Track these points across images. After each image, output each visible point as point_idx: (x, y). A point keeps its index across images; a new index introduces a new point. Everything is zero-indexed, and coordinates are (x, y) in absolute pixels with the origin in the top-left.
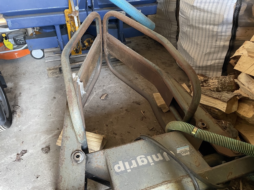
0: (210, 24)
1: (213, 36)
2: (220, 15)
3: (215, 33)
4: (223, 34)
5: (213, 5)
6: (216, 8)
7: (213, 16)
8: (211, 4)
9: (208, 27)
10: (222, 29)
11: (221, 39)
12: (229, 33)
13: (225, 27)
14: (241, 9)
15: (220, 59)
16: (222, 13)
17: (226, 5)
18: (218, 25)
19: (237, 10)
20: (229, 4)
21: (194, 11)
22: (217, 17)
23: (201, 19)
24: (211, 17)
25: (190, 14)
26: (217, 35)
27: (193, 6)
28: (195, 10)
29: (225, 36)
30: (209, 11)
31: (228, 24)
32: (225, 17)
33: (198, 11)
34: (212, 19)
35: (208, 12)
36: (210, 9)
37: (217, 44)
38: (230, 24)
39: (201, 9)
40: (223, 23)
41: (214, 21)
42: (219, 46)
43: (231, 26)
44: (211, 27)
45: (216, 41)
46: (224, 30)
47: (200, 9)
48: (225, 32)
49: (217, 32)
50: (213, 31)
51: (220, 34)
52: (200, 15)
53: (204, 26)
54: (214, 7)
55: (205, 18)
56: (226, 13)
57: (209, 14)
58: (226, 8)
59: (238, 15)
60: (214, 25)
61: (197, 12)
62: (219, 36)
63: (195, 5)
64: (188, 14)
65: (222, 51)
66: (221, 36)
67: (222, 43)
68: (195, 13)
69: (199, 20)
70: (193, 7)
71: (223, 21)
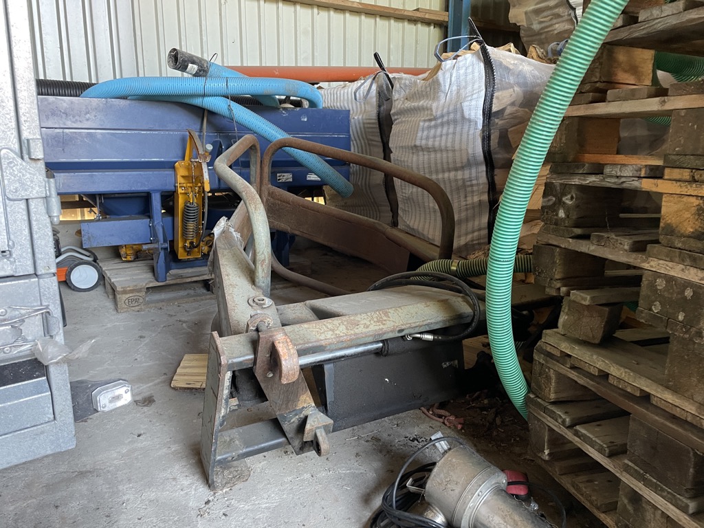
0: (449, 171)
1: (458, 189)
2: (461, 150)
3: (460, 183)
4: (474, 182)
5: (447, 138)
6: (454, 141)
7: (450, 154)
8: (444, 137)
9: (446, 175)
10: (470, 174)
11: (473, 192)
12: (483, 179)
13: (474, 171)
14: (492, 137)
15: (480, 230)
16: (464, 147)
17: (468, 135)
18: (462, 168)
19: (486, 139)
20: (472, 132)
21: (418, 155)
22: (457, 154)
23: (433, 166)
24: (448, 157)
25: (412, 161)
26: (464, 186)
27: (415, 146)
28: (421, 153)
29: (478, 185)
30: (443, 148)
31: (477, 164)
32: (470, 151)
33: (425, 153)
34: (451, 160)
35: (441, 150)
36: (443, 144)
37: (468, 203)
38: (481, 164)
39: (429, 148)
40: (469, 164)
41: (455, 162)
42: (473, 203)
43: (484, 168)
44: (452, 174)
45: (466, 197)
46: (474, 174)
47: (427, 149)
48: (477, 178)
49: (463, 180)
50: (456, 180)
51: (469, 183)
52: (429, 159)
53: (440, 176)
54: (450, 140)
55: (439, 161)
56: (471, 146)
57: (444, 153)
58: (468, 140)
59: (489, 146)
60: (456, 169)
61: (424, 155)
62: (469, 186)
63: (418, 143)
64: (410, 161)
65: (480, 214)
66: (472, 186)
67: (476, 199)
68: (421, 158)
69: (430, 167)
70: (416, 149)
71: (468, 160)
